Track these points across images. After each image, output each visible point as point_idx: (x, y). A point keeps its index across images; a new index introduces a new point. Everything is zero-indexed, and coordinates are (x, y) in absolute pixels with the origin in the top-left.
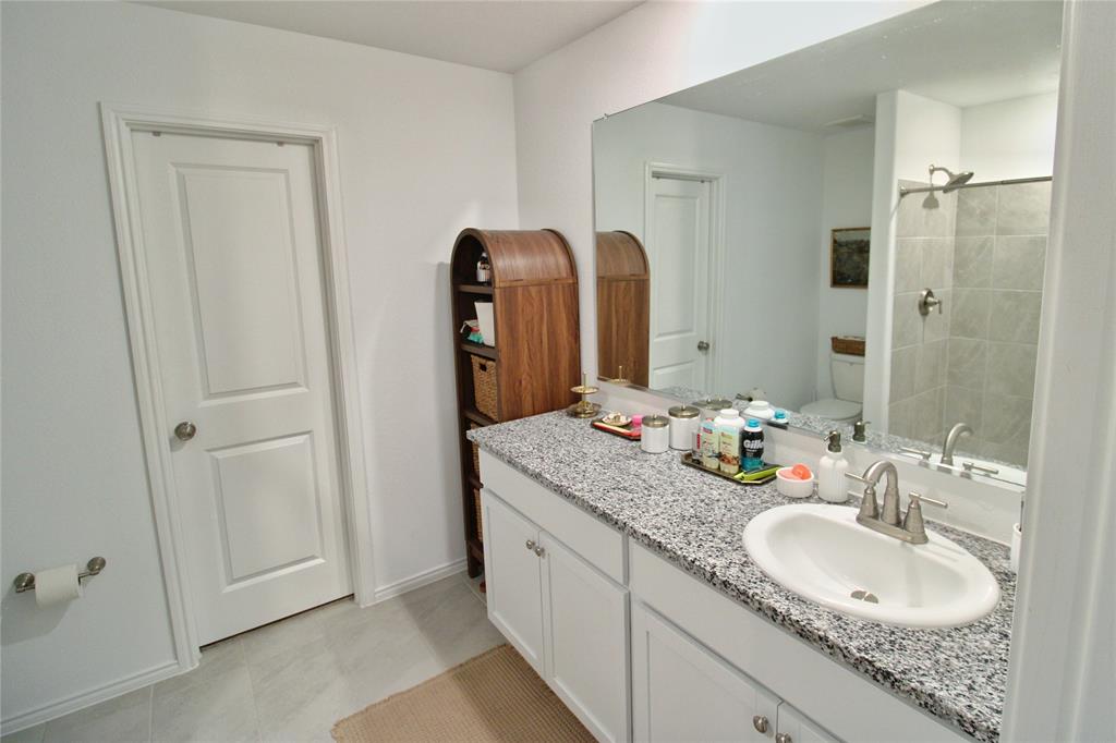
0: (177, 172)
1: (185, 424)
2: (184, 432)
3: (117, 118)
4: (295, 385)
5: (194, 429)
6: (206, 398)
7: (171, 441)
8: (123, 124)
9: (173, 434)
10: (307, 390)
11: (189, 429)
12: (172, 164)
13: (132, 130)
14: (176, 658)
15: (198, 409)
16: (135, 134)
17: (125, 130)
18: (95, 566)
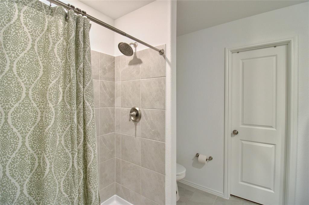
0: (242, 62)
1: (236, 131)
2: (235, 133)
3: (228, 50)
4: (271, 127)
5: (238, 133)
6: (242, 125)
7: (231, 134)
8: (230, 51)
9: (232, 132)
10: (275, 130)
11: (236, 132)
12: (241, 60)
13: (232, 53)
14: (224, 193)
15: (240, 127)
16: (233, 54)
17: (230, 53)
18: (210, 159)
